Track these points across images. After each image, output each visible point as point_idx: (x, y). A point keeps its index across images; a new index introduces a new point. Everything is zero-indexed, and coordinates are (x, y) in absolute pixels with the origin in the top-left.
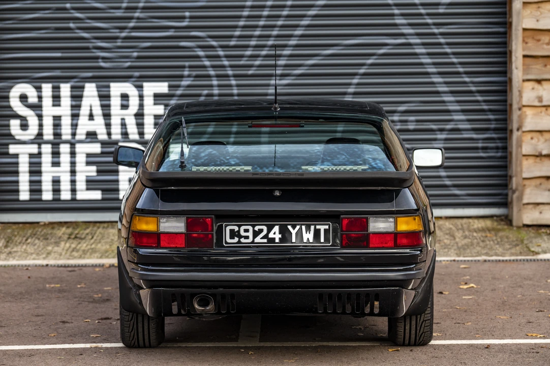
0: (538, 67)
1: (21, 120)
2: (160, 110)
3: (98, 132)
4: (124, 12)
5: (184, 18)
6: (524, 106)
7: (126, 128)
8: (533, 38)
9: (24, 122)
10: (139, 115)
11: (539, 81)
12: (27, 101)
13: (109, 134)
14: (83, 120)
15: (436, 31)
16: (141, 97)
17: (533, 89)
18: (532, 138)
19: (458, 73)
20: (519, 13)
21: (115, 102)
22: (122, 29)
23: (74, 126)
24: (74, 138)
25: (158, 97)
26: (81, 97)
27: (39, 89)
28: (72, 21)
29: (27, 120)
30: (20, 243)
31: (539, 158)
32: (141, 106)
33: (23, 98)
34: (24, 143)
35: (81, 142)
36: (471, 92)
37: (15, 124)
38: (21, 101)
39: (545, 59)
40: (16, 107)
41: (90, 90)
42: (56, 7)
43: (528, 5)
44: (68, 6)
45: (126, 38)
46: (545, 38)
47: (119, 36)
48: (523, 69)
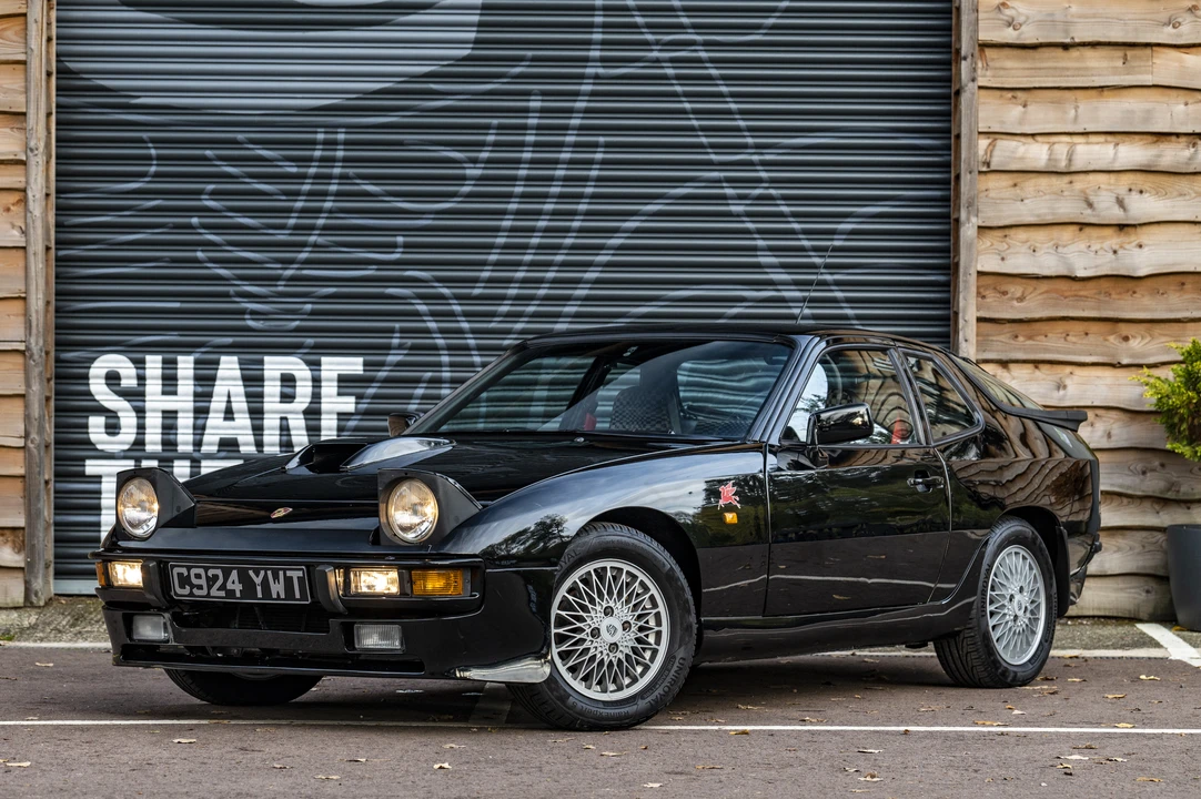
0: (1002, 338)
1: (107, 417)
2: (348, 404)
3: (241, 439)
4: (290, 234)
5: (394, 245)
7: (290, 435)
8: (995, 289)
9: (112, 421)
10: (312, 413)
11: (1004, 364)
12: (119, 384)
13: (259, 444)
14: (215, 420)
15: (829, 278)
16: (316, 381)
20: (970, 246)
21: (272, 389)
22: (288, 262)
23: (199, 429)
24: (199, 451)
25: (345, 383)
26: (213, 378)
27: (140, 363)
28: (201, 248)
29: (118, 418)
30: (97, 622)
32: (316, 397)
33: (112, 378)
34: (111, 456)
35: (210, 457)
37: (96, 423)
38: (107, 384)
39: (1014, 325)
40: (99, 394)
41: (229, 367)
42: (173, 223)
43: (987, 231)
44: (195, 221)
45: (292, 278)
46: (1016, 289)
47: (281, 275)
48: (977, 341)
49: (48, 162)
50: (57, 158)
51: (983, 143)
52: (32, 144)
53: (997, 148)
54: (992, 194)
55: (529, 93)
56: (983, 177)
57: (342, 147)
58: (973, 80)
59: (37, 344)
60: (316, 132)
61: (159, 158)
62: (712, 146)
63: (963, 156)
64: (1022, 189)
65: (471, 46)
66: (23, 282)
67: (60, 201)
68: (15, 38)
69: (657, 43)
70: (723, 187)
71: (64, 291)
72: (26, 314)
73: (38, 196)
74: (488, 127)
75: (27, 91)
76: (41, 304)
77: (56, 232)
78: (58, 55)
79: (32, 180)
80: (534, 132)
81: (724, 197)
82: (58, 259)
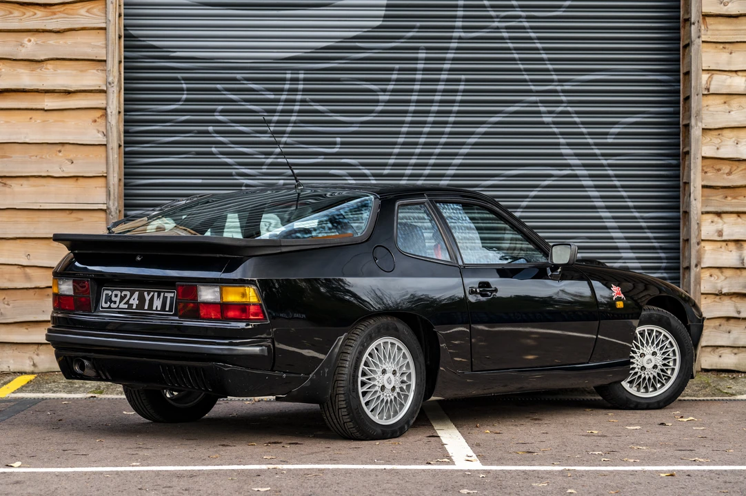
0: (717, 198)
4: (270, 137)
5: (335, 143)
6: (703, 240)
8: (713, 167)
11: (719, 214)
15: (604, 162)
17: (712, 222)
18: (711, 276)
19: (628, 207)
20: (697, 140)
22: (268, 154)
28: (214, 146)
31: (718, 297)
36: (641, 228)
39: (725, 190)
41: (233, 220)
42: (197, 130)
43: (708, 131)
44: (210, 129)
45: (271, 164)
46: (726, 168)
47: (264, 162)
48: (702, 200)
49: (120, 92)
50: (125, 90)
51: (705, 77)
52: (110, 79)
53: (714, 79)
54: (710, 109)
55: (418, 48)
56: (705, 98)
57: (302, 82)
58: (699, 37)
59: (114, 205)
60: (286, 73)
61: (188, 90)
62: (532, 81)
63: (693, 84)
64: (729, 105)
65: (382, 19)
66: (105, 166)
67: (127, 117)
68: (99, 13)
69: (497, 17)
70: (538, 106)
71: (130, 173)
72: (107, 186)
73: (114, 112)
74: (393, 70)
75: (106, 46)
76: (116, 180)
77: (124, 136)
78: (125, 26)
79: (110, 102)
80: (421, 72)
81: (539, 112)
82: (125, 153)
